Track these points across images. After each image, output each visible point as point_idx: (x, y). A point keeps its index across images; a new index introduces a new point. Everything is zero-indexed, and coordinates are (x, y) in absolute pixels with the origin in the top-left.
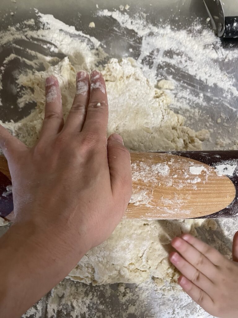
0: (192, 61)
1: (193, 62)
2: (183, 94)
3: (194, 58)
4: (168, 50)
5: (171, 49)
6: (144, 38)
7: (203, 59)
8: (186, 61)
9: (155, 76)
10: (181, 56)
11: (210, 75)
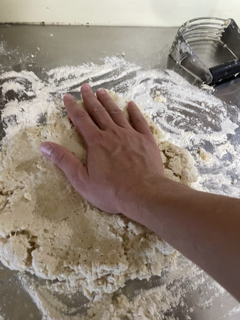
0: (176, 85)
1: (178, 86)
2: (174, 105)
3: (177, 83)
4: (157, 79)
5: (159, 78)
6: (137, 72)
7: (185, 84)
8: (172, 85)
9: (150, 94)
10: (168, 82)
11: (192, 93)
